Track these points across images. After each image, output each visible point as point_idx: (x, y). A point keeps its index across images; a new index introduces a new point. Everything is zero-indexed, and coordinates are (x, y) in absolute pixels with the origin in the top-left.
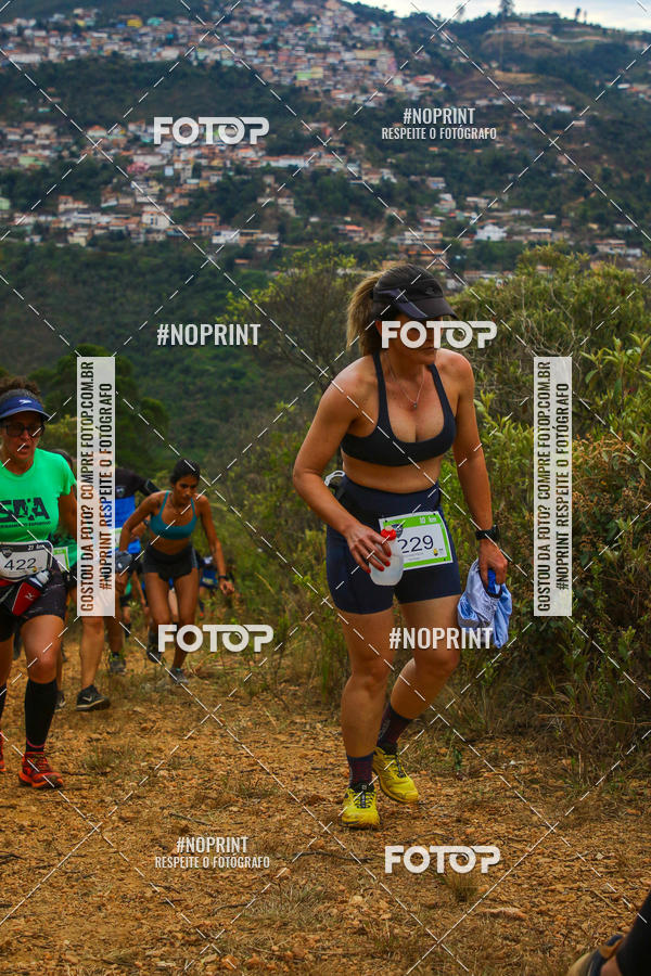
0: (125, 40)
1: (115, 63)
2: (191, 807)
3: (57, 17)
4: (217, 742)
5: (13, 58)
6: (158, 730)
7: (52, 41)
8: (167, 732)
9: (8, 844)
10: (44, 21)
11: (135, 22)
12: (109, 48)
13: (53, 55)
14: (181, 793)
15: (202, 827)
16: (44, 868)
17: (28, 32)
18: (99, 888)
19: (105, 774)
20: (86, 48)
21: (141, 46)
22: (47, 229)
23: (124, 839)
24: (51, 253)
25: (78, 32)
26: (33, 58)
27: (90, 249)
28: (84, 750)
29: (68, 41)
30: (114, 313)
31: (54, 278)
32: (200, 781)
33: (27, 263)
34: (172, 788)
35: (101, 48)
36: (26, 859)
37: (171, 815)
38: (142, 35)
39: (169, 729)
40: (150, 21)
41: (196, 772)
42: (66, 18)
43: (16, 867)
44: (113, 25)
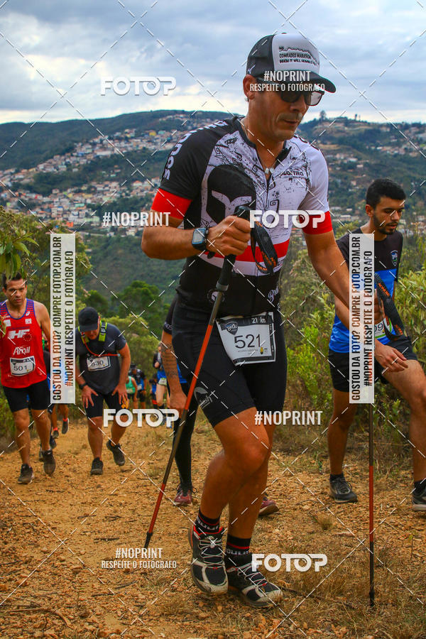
0: (149, 142)
1: (144, 152)
3: (118, 134)
5: (98, 154)
7: (116, 144)
10: (112, 136)
11: (153, 133)
12: (141, 146)
13: (117, 151)
17: (104, 142)
20: (131, 146)
21: (156, 144)
22: (117, 229)
24: (119, 240)
25: (127, 139)
26: (108, 153)
27: (137, 237)
29: (123, 144)
30: (149, 266)
31: (120, 251)
33: (108, 245)
35: (138, 146)
38: (156, 139)
40: (159, 132)
42: (122, 134)
44: (143, 136)
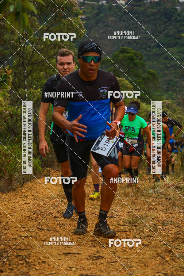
2: (173, 242)
4: (182, 215)
6: (156, 209)
8: (160, 210)
9: (98, 252)
14: (168, 236)
15: (177, 250)
16: (113, 262)
18: (136, 272)
19: (135, 226)
23: (145, 253)
28: (126, 216)
32: (176, 231)
34: (164, 234)
36: (106, 258)
37: (164, 244)
39: (161, 209)
41: (174, 227)
43: (102, 261)
